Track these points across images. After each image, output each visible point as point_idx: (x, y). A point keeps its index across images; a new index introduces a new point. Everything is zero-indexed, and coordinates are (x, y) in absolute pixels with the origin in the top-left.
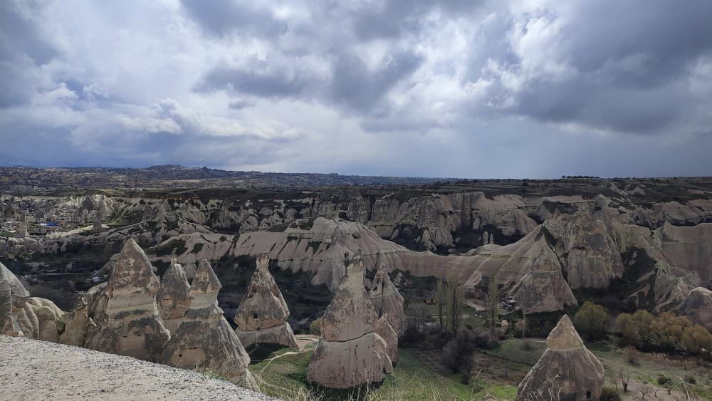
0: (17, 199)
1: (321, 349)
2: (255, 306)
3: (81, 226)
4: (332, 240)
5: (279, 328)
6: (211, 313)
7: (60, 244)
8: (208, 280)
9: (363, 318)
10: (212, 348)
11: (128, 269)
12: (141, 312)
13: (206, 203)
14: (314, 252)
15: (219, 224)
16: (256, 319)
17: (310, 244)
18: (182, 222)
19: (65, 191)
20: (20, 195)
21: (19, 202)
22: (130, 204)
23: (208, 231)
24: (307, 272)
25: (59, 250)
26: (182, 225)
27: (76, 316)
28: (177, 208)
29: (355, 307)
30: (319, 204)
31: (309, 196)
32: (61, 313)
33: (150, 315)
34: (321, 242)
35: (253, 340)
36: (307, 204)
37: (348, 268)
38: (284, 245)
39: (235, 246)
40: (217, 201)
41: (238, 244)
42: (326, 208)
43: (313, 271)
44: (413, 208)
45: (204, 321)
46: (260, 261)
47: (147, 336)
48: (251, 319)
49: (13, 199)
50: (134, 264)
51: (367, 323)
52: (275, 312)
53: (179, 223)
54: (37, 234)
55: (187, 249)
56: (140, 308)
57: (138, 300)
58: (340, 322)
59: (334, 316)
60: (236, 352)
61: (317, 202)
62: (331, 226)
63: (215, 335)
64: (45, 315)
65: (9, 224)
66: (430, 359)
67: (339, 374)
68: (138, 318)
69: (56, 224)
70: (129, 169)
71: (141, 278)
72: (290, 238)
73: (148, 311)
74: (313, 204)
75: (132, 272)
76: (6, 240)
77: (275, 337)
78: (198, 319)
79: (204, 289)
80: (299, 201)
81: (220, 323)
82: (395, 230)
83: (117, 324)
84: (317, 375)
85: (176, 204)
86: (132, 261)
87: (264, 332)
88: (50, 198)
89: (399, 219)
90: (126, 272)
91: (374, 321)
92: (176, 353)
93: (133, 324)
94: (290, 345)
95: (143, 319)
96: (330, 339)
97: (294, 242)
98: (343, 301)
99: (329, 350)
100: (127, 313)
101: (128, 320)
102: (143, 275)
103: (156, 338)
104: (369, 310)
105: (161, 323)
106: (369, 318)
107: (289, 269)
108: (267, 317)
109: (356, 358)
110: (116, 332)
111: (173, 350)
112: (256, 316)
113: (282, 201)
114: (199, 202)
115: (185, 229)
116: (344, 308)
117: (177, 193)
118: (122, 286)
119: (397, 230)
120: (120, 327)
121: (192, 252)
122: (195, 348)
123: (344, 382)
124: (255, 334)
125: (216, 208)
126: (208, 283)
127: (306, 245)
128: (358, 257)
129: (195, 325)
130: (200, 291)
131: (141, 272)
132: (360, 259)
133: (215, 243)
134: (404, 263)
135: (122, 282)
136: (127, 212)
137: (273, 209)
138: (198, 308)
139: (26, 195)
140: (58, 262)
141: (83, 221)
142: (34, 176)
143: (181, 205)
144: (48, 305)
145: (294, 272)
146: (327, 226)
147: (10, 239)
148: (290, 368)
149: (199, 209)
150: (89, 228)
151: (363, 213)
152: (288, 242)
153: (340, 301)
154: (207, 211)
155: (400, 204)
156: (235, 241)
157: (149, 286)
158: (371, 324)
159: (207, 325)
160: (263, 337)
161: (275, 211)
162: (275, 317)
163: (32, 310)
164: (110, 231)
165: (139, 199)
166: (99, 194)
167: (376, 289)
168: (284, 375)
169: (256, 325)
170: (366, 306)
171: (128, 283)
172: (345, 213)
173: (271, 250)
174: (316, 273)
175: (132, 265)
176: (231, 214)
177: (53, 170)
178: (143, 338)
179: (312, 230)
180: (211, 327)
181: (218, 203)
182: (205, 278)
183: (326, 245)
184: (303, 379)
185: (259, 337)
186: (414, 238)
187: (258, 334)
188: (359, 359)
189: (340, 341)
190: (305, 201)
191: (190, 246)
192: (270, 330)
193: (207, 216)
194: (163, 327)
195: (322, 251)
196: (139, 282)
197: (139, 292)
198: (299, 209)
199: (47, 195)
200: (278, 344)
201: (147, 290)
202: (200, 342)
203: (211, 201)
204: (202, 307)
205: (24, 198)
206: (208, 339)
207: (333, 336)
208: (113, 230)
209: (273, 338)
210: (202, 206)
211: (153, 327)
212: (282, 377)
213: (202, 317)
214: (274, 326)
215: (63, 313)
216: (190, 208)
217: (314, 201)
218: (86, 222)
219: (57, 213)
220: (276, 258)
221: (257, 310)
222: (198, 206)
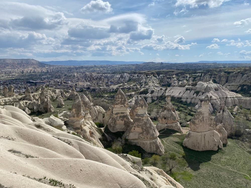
0: (104, 75)
1: (189, 134)
2: (165, 115)
3: (119, 84)
4: (205, 91)
5: (174, 124)
6: (144, 116)
7: (113, 89)
8: (143, 104)
9: (208, 124)
10: (144, 128)
11: (119, 99)
12: (123, 113)
13: (159, 76)
14: (197, 95)
15: (163, 84)
16: (165, 120)
17: (195, 92)
18: (150, 83)
19: (116, 72)
20: (104, 74)
21: (104, 76)
22: (134, 76)
23: (159, 86)
24: (193, 103)
25: (113, 91)
26: (150, 84)
27: (107, 113)
28: (149, 78)
29: (205, 119)
30: (204, 76)
31: (200, 73)
32: (104, 111)
33: (126, 114)
34: (200, 92)
35: (164, 127)
36: (199, 76)
37: (202, 103)
38: (184, 92)
39: (165, 92)
40: (163, 75)
41: (167, 91)
42: (206, 78)
43: (196, 103)
44: (249, 77)
45: (142, 118)
46: (167, 98)
47: (125, 121)
48: (163, 119)
49: (102, 75)
50: (121, 97)
51: (210, 126)
52: (173, 118)
53: (149, 83)
54: (107, 86)
55: (148, 92)
56: (123, 112)
57: (122, 109)
58: (197, 124)
59: (195, 122)
60: (153, 131)
61: (203, 75)
62: (205, 85)
63: (145, 124)
64: (100, 112)
65: (100, 83)
66: (244, 145)
67: (197, 145)
68: (122, 115)
69: (113, 83)
70: (136, 64)
71: (123, 102)
72: (187, 89)
73: (125, 113)
74: (201, 76)
75: (120, 100)
76: (99, 88)
77: (173, 127)
78: (140, 117)
79: (142, 107)
80: (195, 75)
81: (148, 120)
82: (239, 87)
83: (115, 116)
84: (187, 144)
85: (148, 76)
86: (120, 96)
87: (169, 125)
88: (112, 75)
89: (242, 82)
90: (118, 100)
91: (214, 126)
92: (133, 128)
93: (120, 117)
94: (179, 131)
95: (124, 115)
96: (193, 130)
97: (188, 91)
98: (199, 116)
99: (193, 135)
100: (119, 113)
101: (119, 115)
102: (123, 101)
103: (127, 122)
104: (212, 121)
105: (129, 117)
106: (211, 124)
107: (186, 102)
108: (170, 119)
109: (205, 140)
110: (116, 119)
111: (132, 127)
112: (165, 118)
113: (188, 75)
114: (157, 75)
115: (151, 85)
116: (199, 119)
117: (149, 72)
118: (117, 104)
119: (240, 88)
120: (117, 117)
121: (150, 93)
122: (139, 127)
123: (199, 148)
124: (165, 125)
125: (162, 78)
126: (143, 105)
127: (194, 93)
128: (207, 99)
129: (139, 119)
130: (140, 108)
131: (123, 100)
132: (208, 100)
133: (158, 91)
134: (239, 102)
135: (117, 103)
136: (133, 79)
137: (184, 78)
138: (140, 113)
139: (106, 74)
140: (112, 95)
141: (120, 82)
142: (109, 67)
143: (150, 76)
144: (101, 108)
145: (188, 103)
146: (203, 85)
147: (100, 87)
148: (177, 140)
149: (156, 78)
150: (121, 84)
151: (223, 80)
152: (186, 91)
153: (198, 116)
154: (159, 79)
155: (242, 76)
156: (166, 90)
157: (125, 105)
158: (213, 127)
159: (143, 120)
160: (168, 126)
161: (185, 79)
162: (173, 119)
163: (96, 109)
164: (127, 85)
165: (137, 75)
166: (126, 73)
167: (220, 112)
168: (174, 142)
169: (165, 122)
170: (210, 119)
171: (119, 103)
172: (215, 80)
173: (179, 94)
174: (197, 104)
175: (120, 97)
176: (167, 79)
177: (114, 66)
178: (123, 122)
179: (196, 87)
180: (144, 120)
181: (163, 76)
182: (142, 103)
183: (202, 93)
184: (181, 144)
185: (166, 126)
186: (249, 91)
187: (166, 125)
188: (206, 140)
189: (197, 132)
190: (197, 75)
191: (150, 91)
192: (171, 124)
193: (159, 81)
194: (130, 119)
195: (200, 95)
196: (122, 103)
197: (122, 106)
198: (195, 78)
199: (112, 74)
200: (174, 130)
201: (125, 106)
202: (140, 125)
203: (160, 75)
204: (142, 113)
205: (105, 75)
206: (143, 125)
207: (194, 129)
208: (128, 85)
209: (172, 127)
210: (157, 77)
211: (127, 118)
212: (173, 142)
213: (141, 117)
214: (172, 123)
215: (105, 111)
216: (153, 78)
217: (202, 74)
218: (121, 82)
219: (113, 80)
220: (181, 97)
221: (166, 116)
222: (156, 77)
